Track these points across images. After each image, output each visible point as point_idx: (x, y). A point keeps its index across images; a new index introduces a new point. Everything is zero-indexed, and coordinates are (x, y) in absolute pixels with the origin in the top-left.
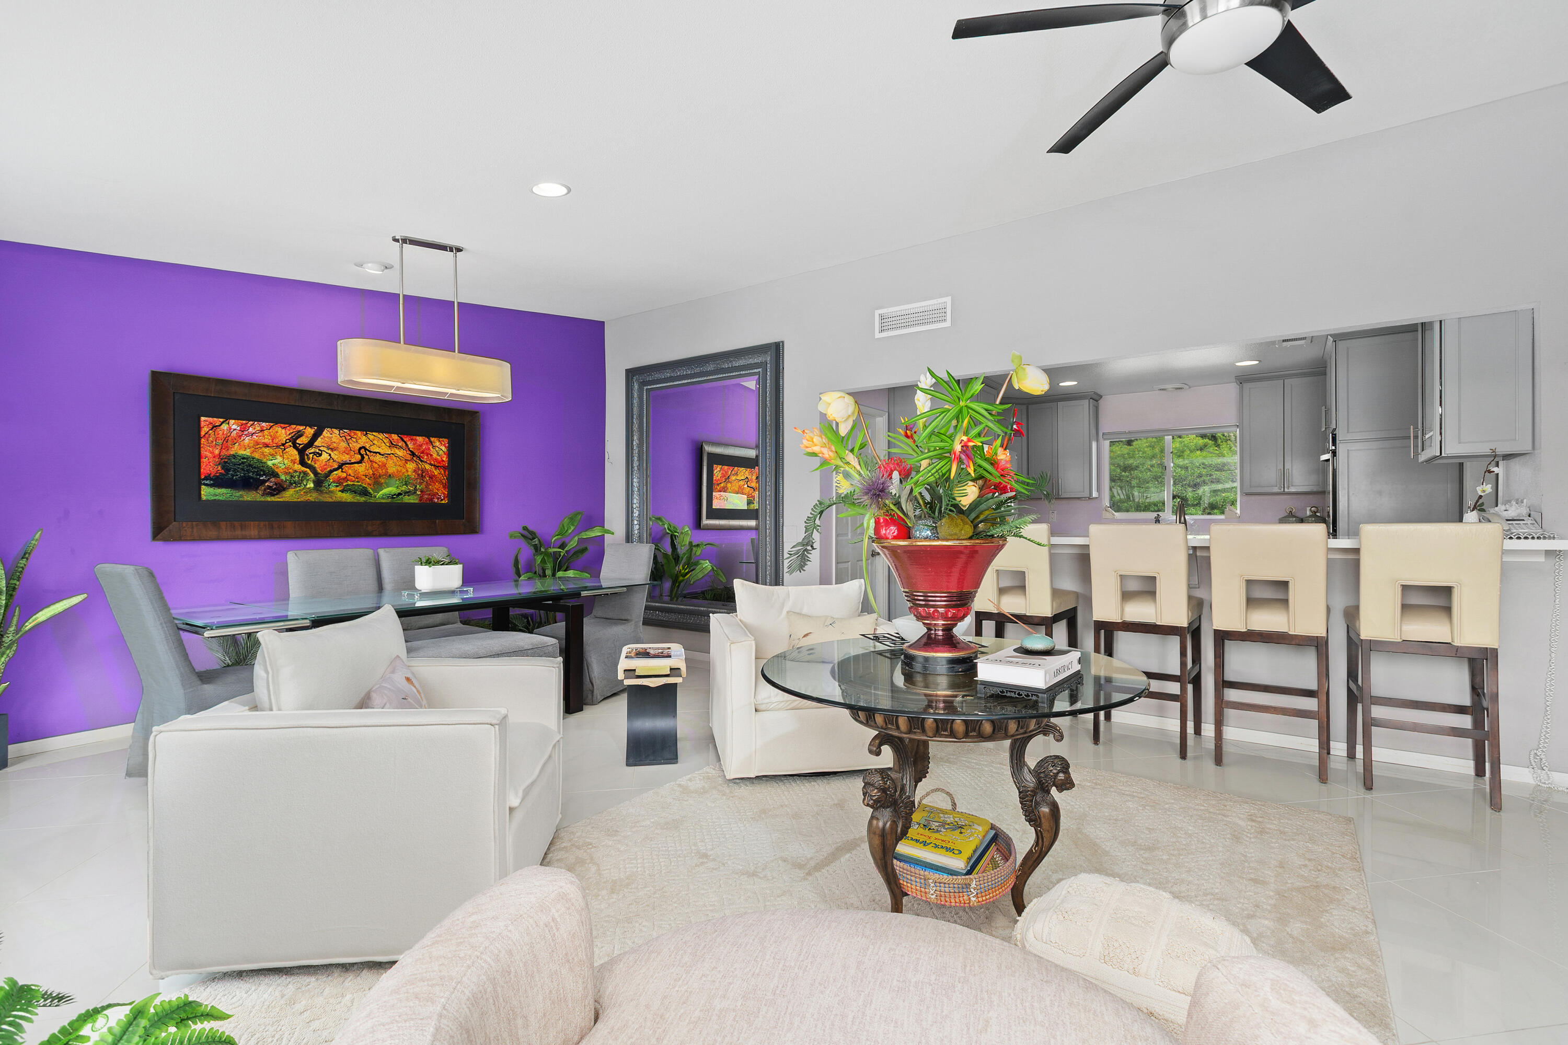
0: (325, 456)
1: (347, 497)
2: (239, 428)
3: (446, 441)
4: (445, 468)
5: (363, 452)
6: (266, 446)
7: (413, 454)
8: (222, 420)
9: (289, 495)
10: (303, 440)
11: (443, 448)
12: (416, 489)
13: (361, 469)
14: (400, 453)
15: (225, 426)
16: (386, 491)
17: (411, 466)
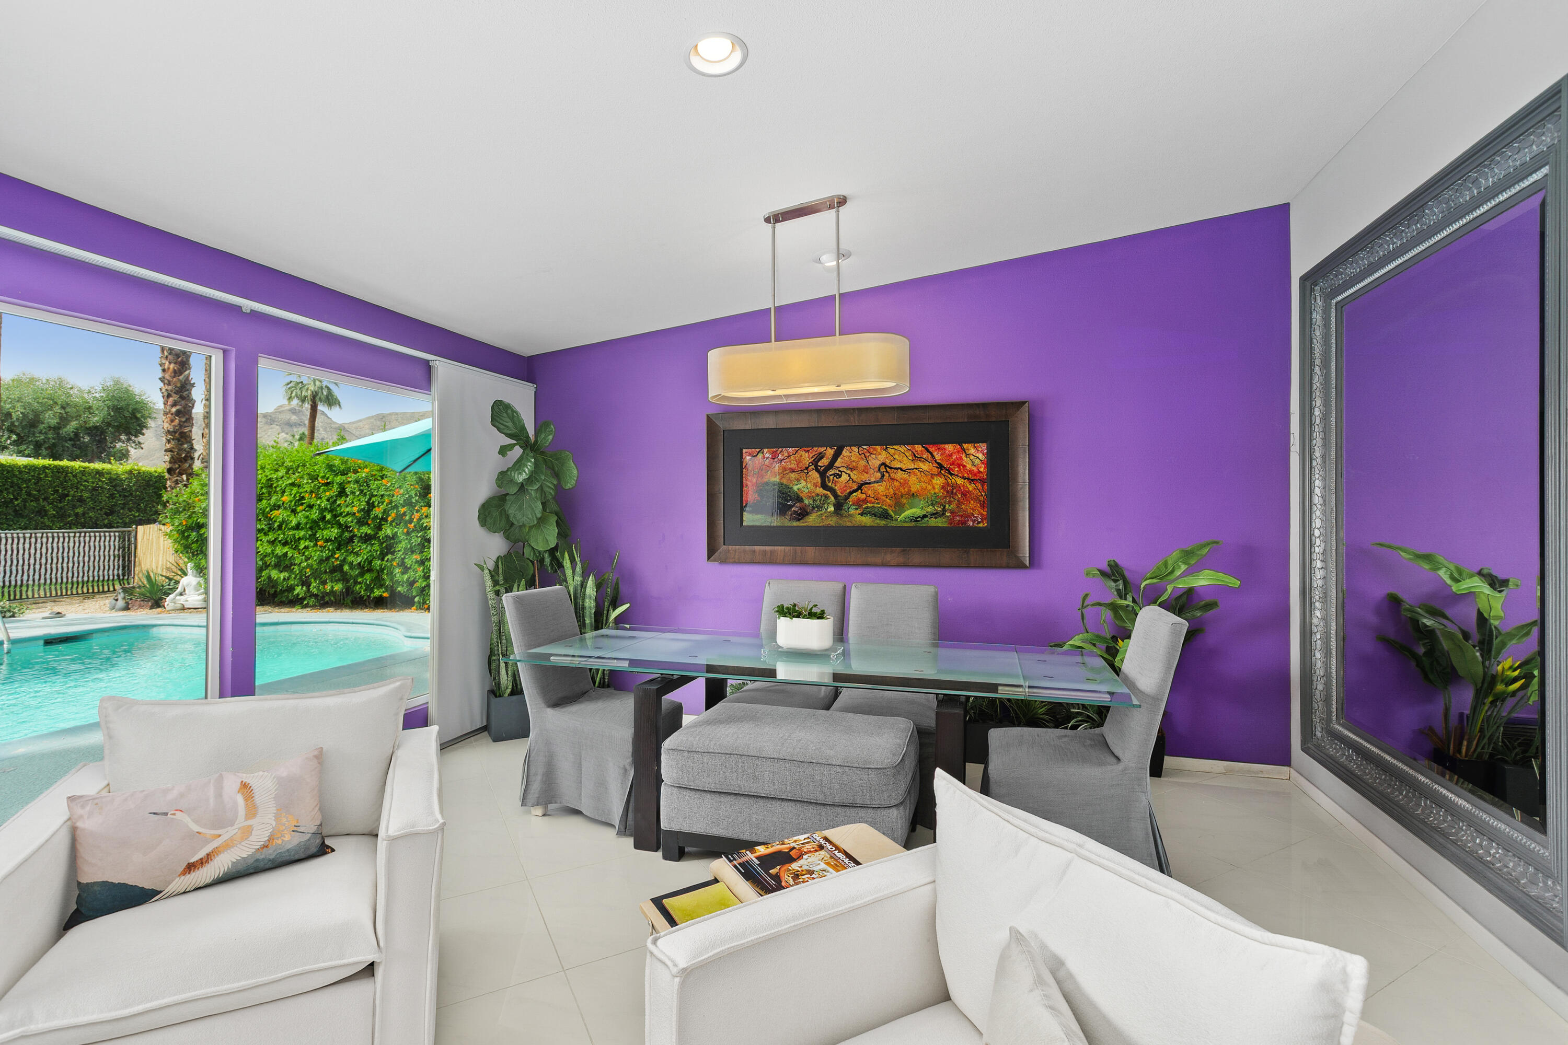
0: (845, 477)
1: (867, 521)
2: (770, 456)
3: (984, 446)
4: (982, 481)
5: (883, 467)
6: (793, 471)
7: (941, 466)
8: (758, 450)
9: (812, 520)
10: (824, 462)
11: (980, 456)
12: (944, 510)
13: (881, 488)
14: (925, 466)
15: (761, 456)
16: (908, 513)
17: (938, 481)
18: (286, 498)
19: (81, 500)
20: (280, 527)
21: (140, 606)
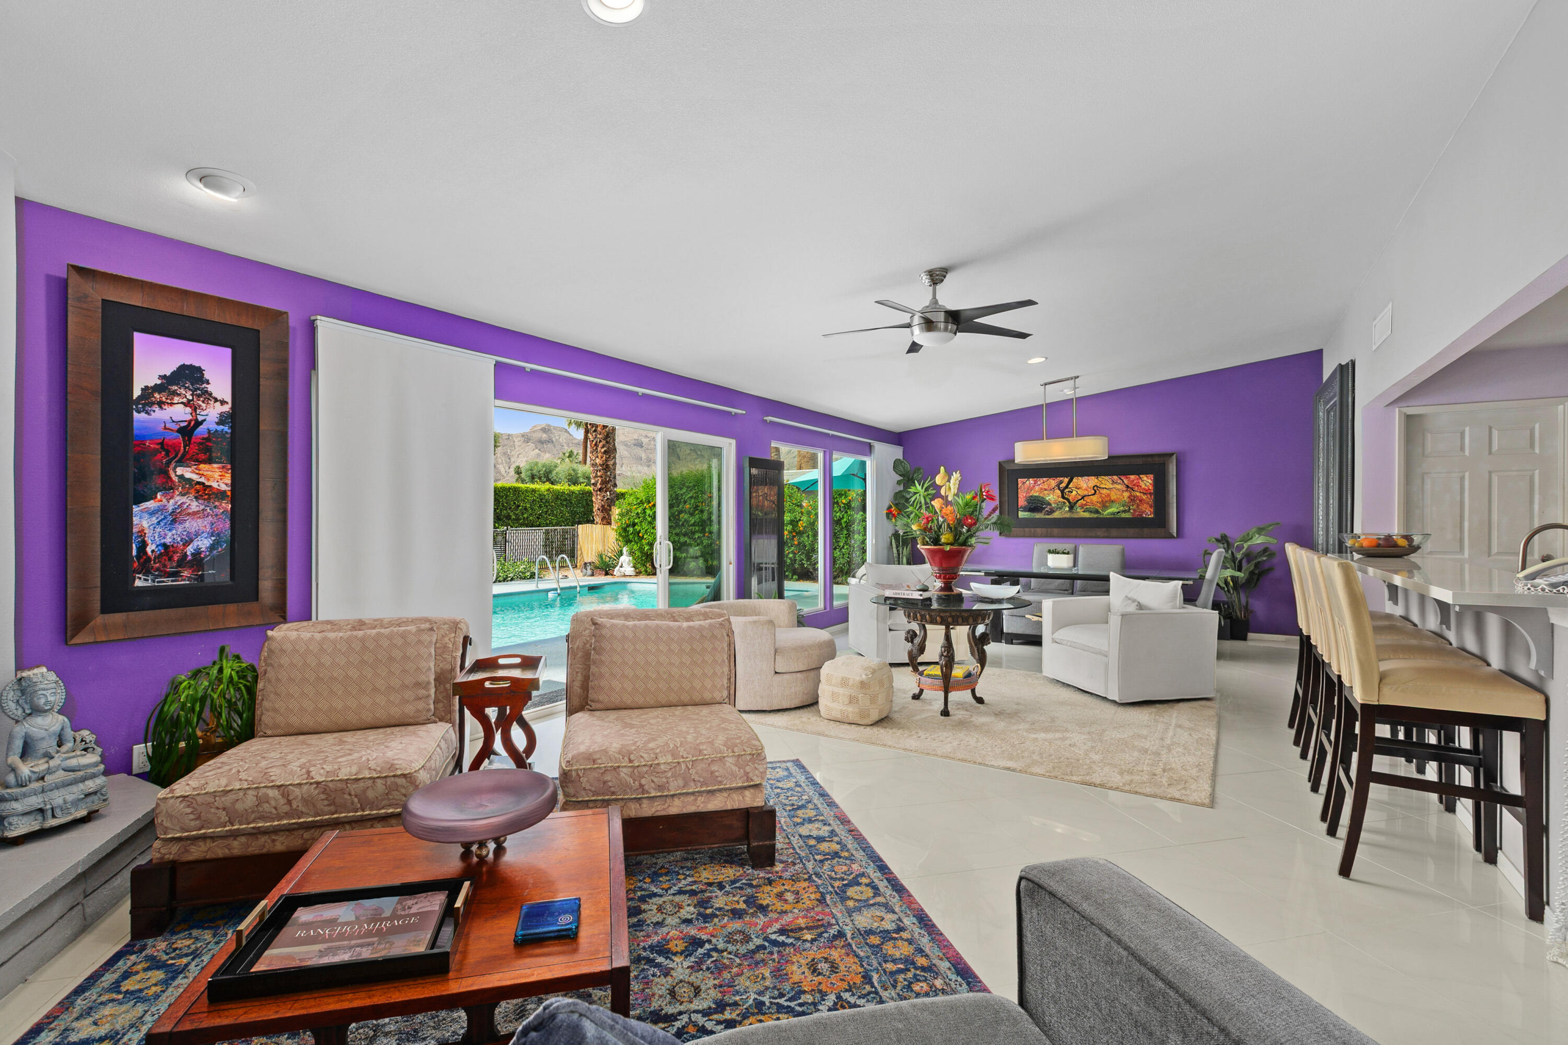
0: (1074, 493)
1: (1087, 515)
2: (1033, 482)
3: (1151, 476)
4: (1150, 494)
5: (1095, 488)
6: (1046, 490)
7: (1127, 487)
8: (1026, 479)
9: (1057, 515)
10: (1063, 485)
11: (1150, 481)
12: (1130, 509)
13: (1095, 498)
14: (1119, 487)
15: (1028, 482)
16: (1110, 510)
17: (1126, 494)
18: (688, 506)
19: (526, 509)
20: (683, 525)
21: (600, 574)
